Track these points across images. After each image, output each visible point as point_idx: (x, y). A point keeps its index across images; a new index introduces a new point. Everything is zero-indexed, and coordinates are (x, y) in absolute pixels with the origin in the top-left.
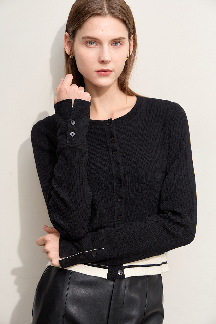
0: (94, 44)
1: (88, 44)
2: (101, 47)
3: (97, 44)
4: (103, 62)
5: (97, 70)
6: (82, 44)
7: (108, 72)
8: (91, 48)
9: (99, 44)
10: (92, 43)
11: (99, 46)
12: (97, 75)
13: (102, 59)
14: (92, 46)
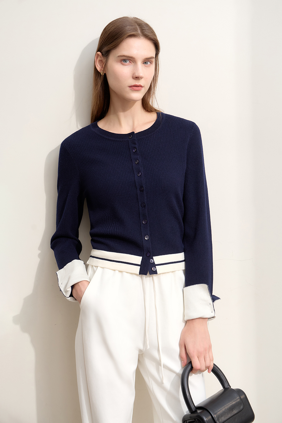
0: (128, 62)
1: (122, 62)
2: (134, 64)
3: (130, 62)
4: (137, 78)
5: (130, 85)
6: (117, 62)
7: (140, 88)
8: (126, 65)
9: (133, 62)
10: (125, 61)
11: (133, 64)
12: (130, 90)
13: (137, 75)
14: (126, 64)
